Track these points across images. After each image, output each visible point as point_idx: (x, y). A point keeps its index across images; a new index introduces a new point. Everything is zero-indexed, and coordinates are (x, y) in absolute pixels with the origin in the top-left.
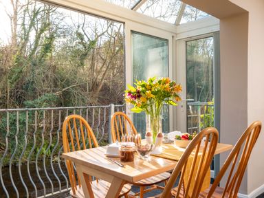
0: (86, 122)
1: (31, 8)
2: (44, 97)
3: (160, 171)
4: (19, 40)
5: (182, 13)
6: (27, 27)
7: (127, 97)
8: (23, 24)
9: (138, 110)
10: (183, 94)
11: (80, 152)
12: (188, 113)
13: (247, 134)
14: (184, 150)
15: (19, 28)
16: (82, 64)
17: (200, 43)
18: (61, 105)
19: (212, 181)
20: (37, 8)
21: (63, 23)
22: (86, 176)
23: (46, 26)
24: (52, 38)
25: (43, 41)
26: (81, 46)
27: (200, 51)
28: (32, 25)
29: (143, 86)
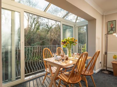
0: (49, 50)
1: (33, 17)
2: (37, 43)
3: (71, 64)
4: (30, 26)
5: (77, 19)
6: (32, 23)
7: (61, 43)
8: (31, 22)
9: (65, 47)
10: (77, 42)
11: (48, 59)
12: (79, 48)
13: (96, 54)
14: (78, 58)
15: (30, 23)
16: (48, 34)
17: (82, 28)
18: (42, 45)
19: (86, 67)
20: (35, 17)
21: (42, 22)
22: (50, 65)
23: (38, 22)
24: (39, 26)
25: (36, 27)
26: (47, 28)
27: (82, 30)
28: (33, 22)
29: (66, 40)
